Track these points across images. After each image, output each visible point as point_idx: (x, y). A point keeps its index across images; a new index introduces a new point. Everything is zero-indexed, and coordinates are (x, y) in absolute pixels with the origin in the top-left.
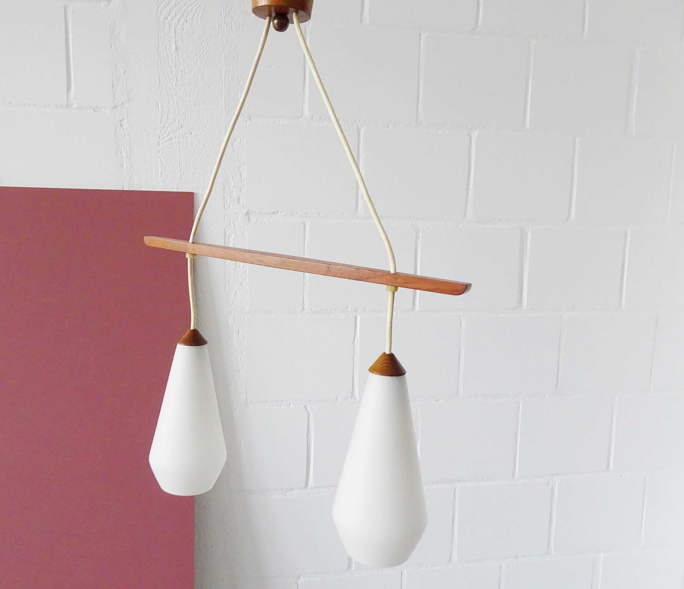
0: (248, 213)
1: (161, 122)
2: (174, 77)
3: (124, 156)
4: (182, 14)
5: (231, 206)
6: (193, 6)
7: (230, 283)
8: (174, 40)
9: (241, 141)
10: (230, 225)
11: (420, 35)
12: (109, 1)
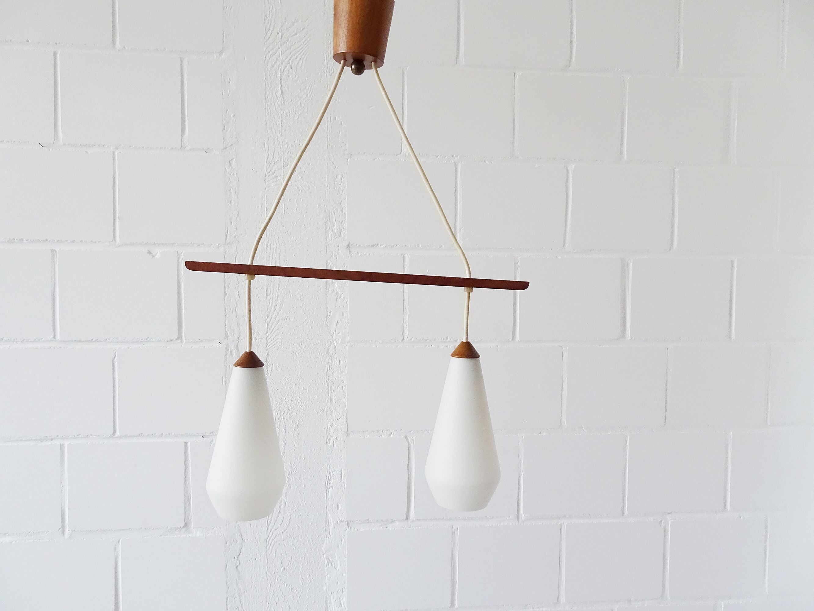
0: (348, 246)
1: (267, 161)
2: (280, 120)
3: (233, 194)
4: (288, 62)
5: (333, 239)
6: (298, 54)
7: (332, 313)
8: (280, 86)
9: (342, 177)
10: (332, 257)
11: (515, 74)
12: (221, 52)
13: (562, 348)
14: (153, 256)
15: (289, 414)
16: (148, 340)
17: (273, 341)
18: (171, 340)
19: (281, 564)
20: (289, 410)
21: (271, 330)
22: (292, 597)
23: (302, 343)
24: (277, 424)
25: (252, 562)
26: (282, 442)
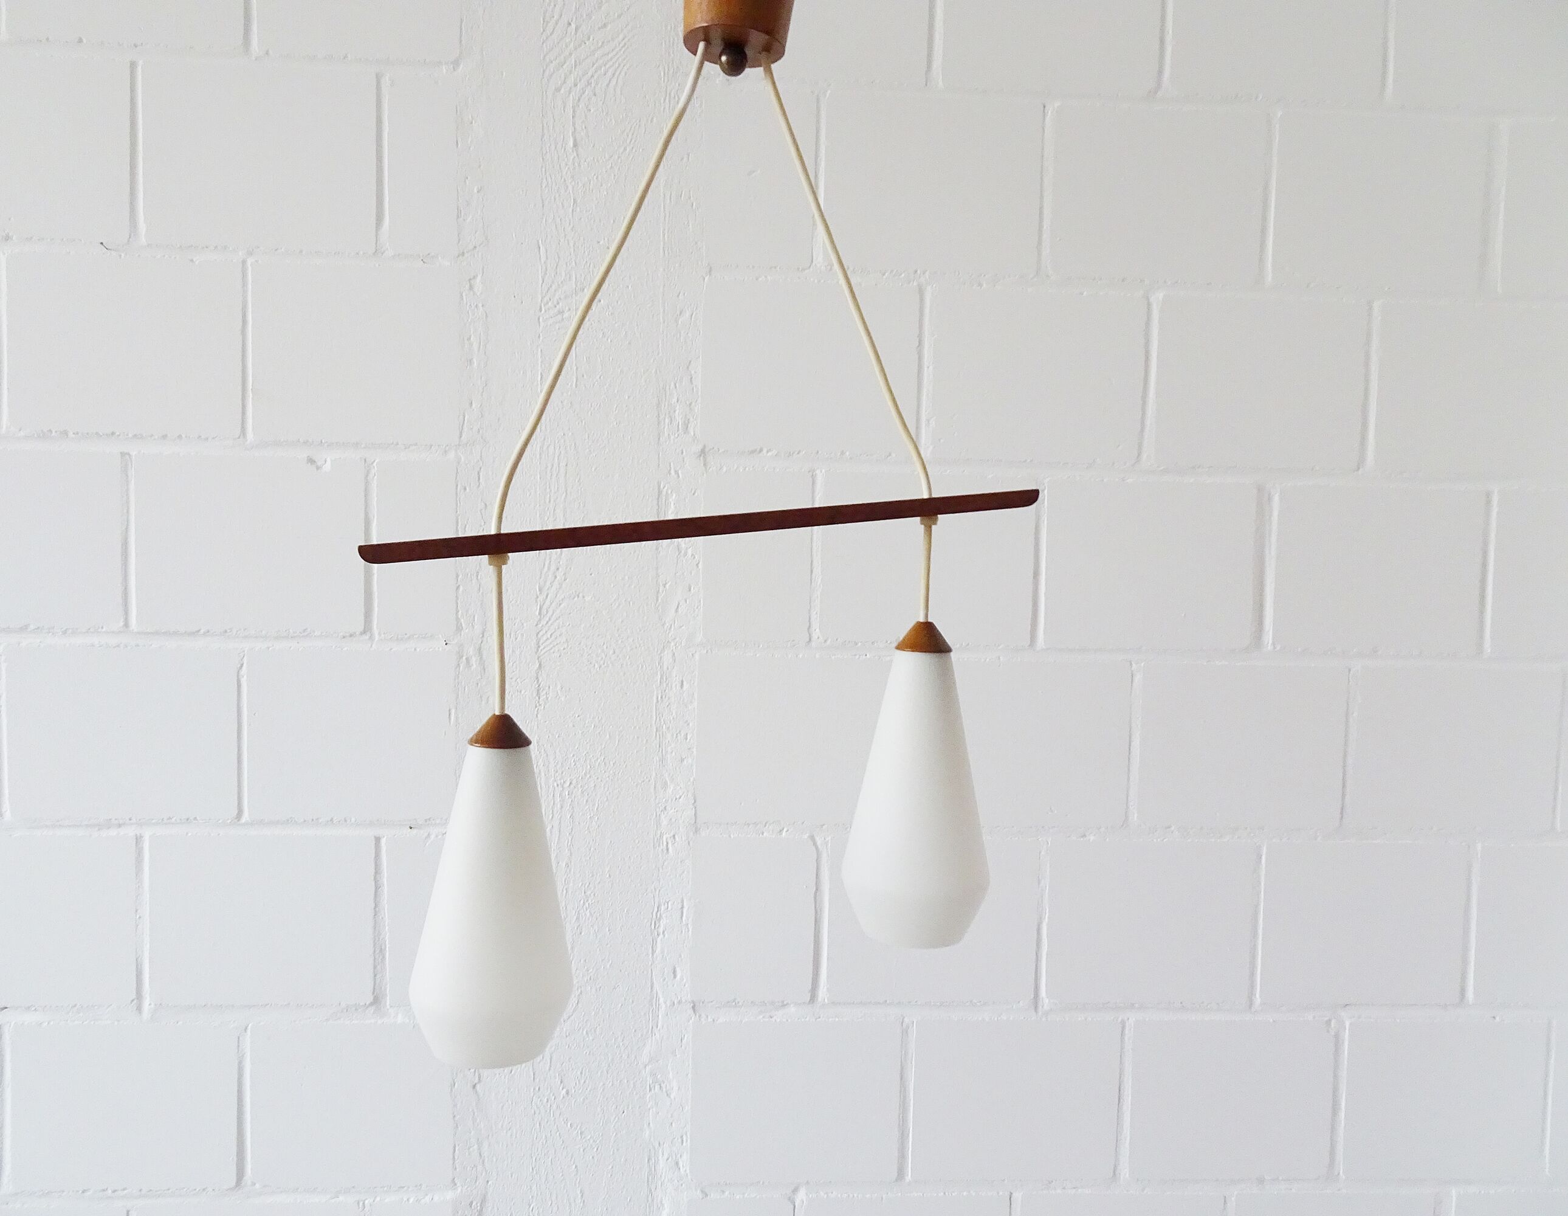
0: (703, 452)
1: (543, 281)
2: (570, 197)
3: (475, 346)
4: (588, 83)
5: (672, 437)
6: (607, 66)
7: (667, 586)
8: (571, 130)
9: (692, 314)
10: (670, 474)
12: (456, 63)
13: (1131, 664)
14: (318, 468)
15: (579, 786)
16: (306, 634)
17: (550, 640)
18: (351, 636)
19: (561, 1082)
20: (580, 778)
21: (547, 619)
22: (582, 1150)
23: (608, 646)
24: (557, 805)
25: (503, 1077)
26: (566, 842)
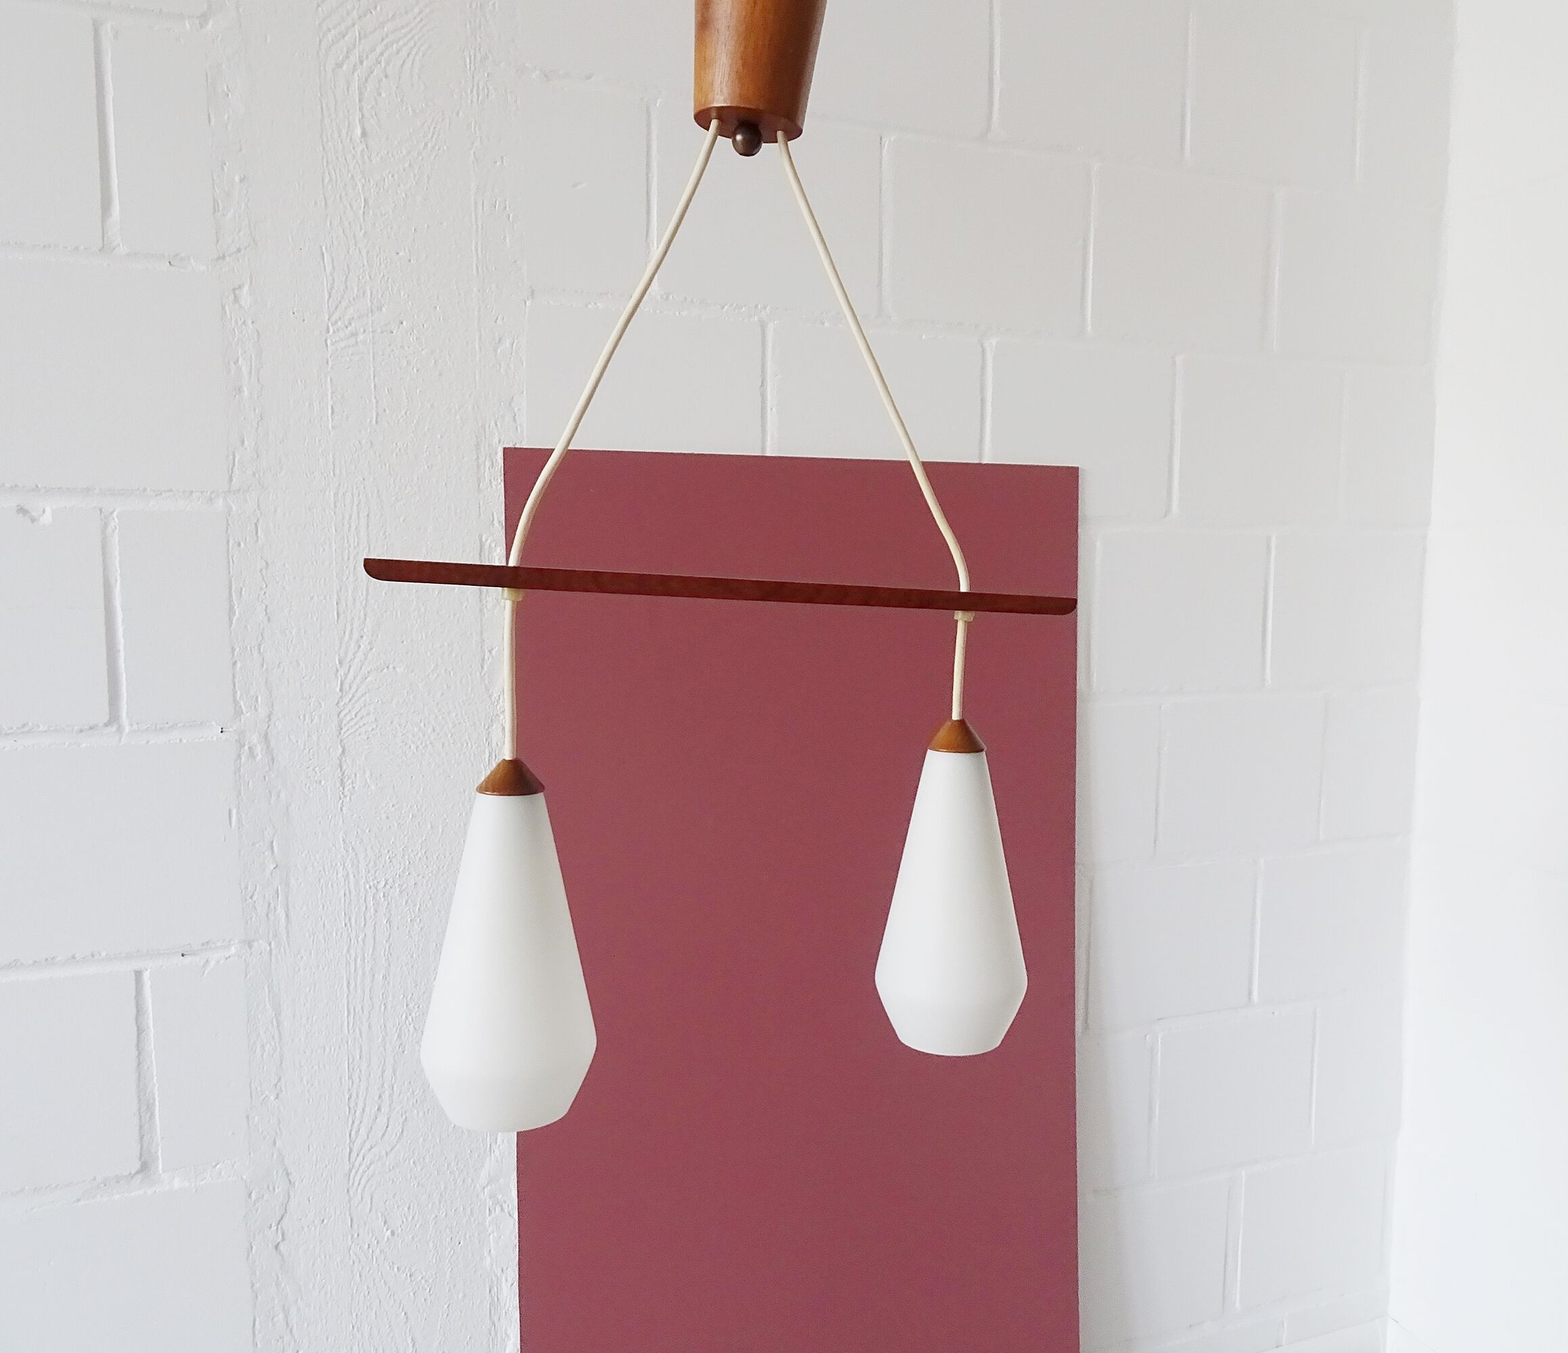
1: (330, 297)
2: (361, 197)
3: (245, 370)
4: (377, 60)
6: (401, 43)
7: (494, 652)
8: (358, 116)
9: (514, 342)
10: (493, 525)
11: (881, 138)
12: (204, 18)
14: (33, 520)
15: (397, 885)
16: (26, 729)
17: (355, 721)
18: (91, 728)
19: (385, 1223)
20: (398, 876)
21: (350, 696)
22: (411, 1294)
23: (426, 723)
24: (370, 910)
25: (313, 1229)
26: (383, 950)
